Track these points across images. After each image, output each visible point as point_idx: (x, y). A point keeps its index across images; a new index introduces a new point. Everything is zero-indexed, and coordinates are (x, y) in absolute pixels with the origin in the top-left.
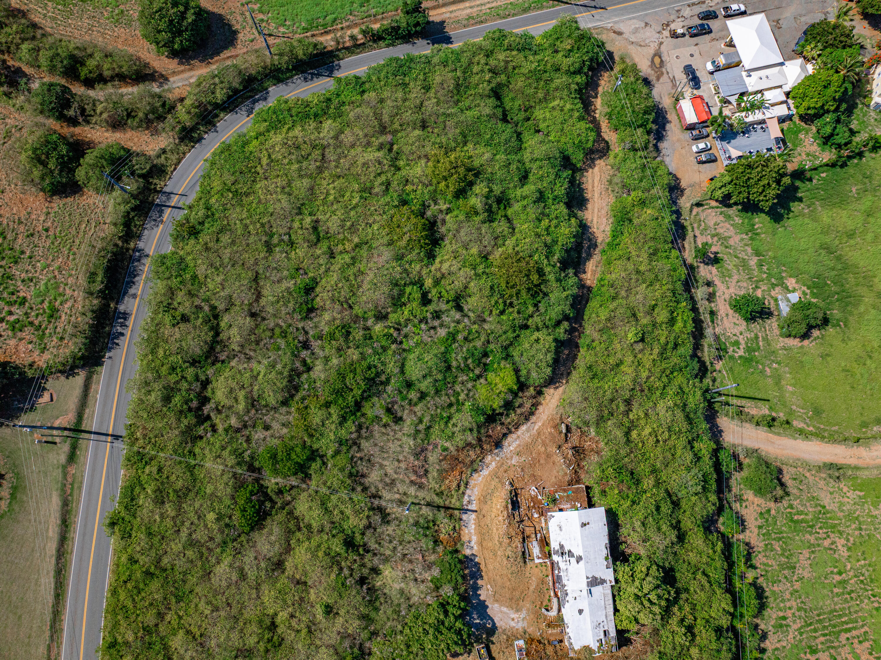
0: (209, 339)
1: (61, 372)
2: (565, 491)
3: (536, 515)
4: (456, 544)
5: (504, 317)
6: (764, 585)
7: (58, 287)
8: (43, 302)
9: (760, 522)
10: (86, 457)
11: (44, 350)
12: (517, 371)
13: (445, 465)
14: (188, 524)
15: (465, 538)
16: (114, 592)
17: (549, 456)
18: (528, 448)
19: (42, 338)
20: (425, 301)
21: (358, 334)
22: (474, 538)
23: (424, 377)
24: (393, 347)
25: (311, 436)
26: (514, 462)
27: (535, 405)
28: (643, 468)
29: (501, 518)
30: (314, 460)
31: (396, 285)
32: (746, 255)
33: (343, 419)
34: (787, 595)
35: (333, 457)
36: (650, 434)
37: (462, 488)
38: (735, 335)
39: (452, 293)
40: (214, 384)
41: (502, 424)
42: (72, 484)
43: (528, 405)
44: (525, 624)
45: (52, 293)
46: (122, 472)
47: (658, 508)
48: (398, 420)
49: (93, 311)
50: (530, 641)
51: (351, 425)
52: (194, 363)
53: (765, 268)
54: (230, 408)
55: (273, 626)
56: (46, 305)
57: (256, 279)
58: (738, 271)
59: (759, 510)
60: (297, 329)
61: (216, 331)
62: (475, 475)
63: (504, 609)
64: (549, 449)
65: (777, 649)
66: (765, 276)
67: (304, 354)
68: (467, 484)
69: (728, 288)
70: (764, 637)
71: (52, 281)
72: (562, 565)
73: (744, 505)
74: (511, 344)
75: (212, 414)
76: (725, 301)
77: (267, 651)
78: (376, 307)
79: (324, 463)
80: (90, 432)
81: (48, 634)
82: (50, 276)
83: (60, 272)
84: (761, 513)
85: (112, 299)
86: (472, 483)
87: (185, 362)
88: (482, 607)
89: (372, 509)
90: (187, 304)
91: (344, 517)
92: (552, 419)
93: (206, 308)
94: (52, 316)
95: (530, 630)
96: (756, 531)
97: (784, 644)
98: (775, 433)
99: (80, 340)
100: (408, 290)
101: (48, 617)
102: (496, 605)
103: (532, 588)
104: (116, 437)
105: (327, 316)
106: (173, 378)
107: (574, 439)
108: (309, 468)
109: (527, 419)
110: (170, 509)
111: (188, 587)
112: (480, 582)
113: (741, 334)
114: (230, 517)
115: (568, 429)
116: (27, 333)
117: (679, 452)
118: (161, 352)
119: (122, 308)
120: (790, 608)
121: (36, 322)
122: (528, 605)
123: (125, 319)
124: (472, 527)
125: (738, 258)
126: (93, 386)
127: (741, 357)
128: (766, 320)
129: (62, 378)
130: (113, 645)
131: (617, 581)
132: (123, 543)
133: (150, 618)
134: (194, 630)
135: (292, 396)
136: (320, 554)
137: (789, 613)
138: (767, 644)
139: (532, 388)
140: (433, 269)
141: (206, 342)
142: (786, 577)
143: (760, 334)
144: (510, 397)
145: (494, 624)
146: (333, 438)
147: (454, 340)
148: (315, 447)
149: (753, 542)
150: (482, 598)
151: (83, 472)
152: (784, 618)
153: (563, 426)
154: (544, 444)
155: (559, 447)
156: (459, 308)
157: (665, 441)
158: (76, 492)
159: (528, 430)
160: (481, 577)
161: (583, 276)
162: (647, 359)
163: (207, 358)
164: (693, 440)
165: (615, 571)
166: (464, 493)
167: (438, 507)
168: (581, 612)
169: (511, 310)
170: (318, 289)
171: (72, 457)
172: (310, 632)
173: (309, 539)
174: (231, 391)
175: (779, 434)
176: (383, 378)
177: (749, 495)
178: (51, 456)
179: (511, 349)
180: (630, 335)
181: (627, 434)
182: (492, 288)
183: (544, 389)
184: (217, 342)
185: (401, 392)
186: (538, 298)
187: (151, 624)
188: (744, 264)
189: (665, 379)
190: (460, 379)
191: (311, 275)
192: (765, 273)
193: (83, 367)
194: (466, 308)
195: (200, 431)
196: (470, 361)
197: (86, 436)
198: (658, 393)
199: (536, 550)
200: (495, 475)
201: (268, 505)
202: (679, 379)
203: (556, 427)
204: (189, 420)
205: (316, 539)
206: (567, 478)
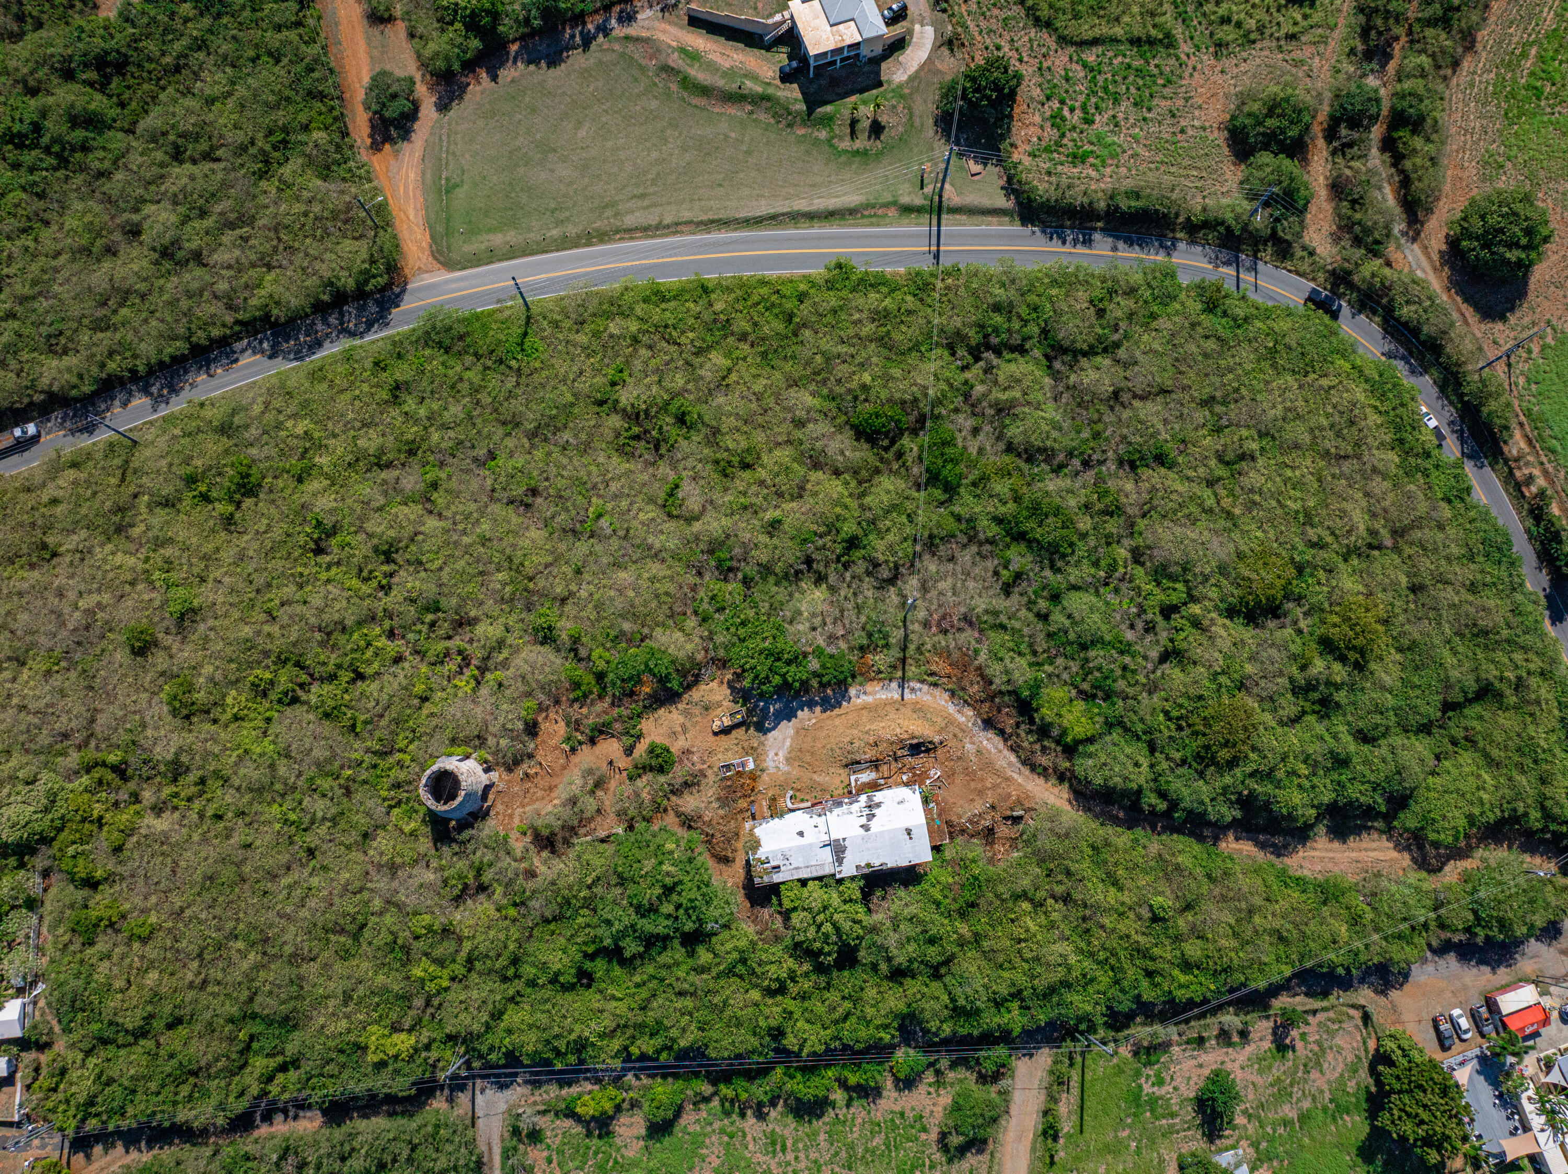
0: (1078, 346)
1: (1010, 179)
2: (940, 815)
3: (905, 778)
4: (862, 674)
5: (1161, 717)
6: (826, 1119)
7: (1112, 157)
8: (1092, 143)
9: (910, 1115)
10: (909, 225)
11: (1033, 155)
12: (1090, 740)
13: (956, 655)
14: (852, 350)
15: (869, 687)
16: (763, 282)
17: (981, 793)
18: (988, 765)
19: (1047, 150)
20: (1168, 611)
21: (1112, 526)
22: (869, 699)
23: (1069, 616)
24: (1102, 574)
25: (974, 484)
26: (968, 746)
27: (1043, 772)
28: (981, 922)
29: (898, 731)
30: (945, 491)
31: (1185, 570)
32: (1299, 1100)
33: (999, 520)
34: (813, 1155)
35: (952, 513)
36: (1027, 931)
37: (930, 679)
38: (1172, 1078)
39: (1184, 645)
40: (1021, 360)
41: (1018, 725)
42: (875, 215)
43: (1044, 760)
44: (772, 770)
45: (1105, 152)
46: (902, 270)
47: (932, 941)
48: (1007, 590)
49: (1091, 203)
50: (753, 776)
51: (994, 530)
52: (1045, 332)
53: (1281, 1130)
54: (996, 382)
55: (746, 466)
56: (1088, 148)
57: (1164, 392)
58: (1272, 1085)
59: (926, 1113)
60: (1104, 452)
61: (1090, 353)
62: (946, 696)
63: (788, 743)
64: (989, 793)
65: (744, 1135)
66: (1269, 1130)
67: (1076, 463)
68: (935, 685)
69: (1242, 1068)
70: (761, 1116)
71: (1119, 150)
72: (855, 807)
73: (932, 1090)
74: (1126, 730)
75: (982, 363)
76: (1222, 1063)
77: (717, 462)
78: (1149, 547)
79: (942, 503)
80: (939, 225)
81: (704, 218)
82: (1125, 146)
83: (1132, 156)
84: (921, 1117)
85: (1107, 223)
86: (937, 692)
87: (1046, 321)
88: (790, 715)
89: (896, 567)
90: (1119, 314)
91: (881, 535)
92: (1028, 797)
93: (1116, 337)
94: (1075, 157)
95: (765, 777)
96: (897, 1108)
97: (751, 1147)
98: (1034, 1142)
99: (1054, 195)
100: (1180, 586)
101: (722, 215)
102: (791, 732)
103: (815, 777)
104: (937, 256)
105: (1129, 486)
106: (1023, 311)
107: (1004, 830)
108: (934, 486)
109: (1024, 762)
110: (868, 329)
111: (780, 363)
112: (818, 709)
113: (1175, 1089)
114: (866, 400)
115: (1017, 820)
116: (1051, 133)
117: (1005, 974)
118: (1054, 292)
119: (1097, 236)
120: (796, 1158)
121: (1065, 141)
122: (796, 772)
123: (1084, 242)
124: (883, 696)
125: (1292, 1085)
126: (995, 220)
127: (1140, 1087)
128: (1200, 1132)
129: (1002, 182)
130: (705, 290)
131: (840, 882)
132: (822, 282)
133: (740, 324)
134: (733, 377)
135: (1019, 455)
136: (838, 510)
137: (790, 1156)
138: (751, 1120)
139: (1068, 764)
140: (1214, 615)
141: (1074, 342)
142: (837, 1154)
143: (1177, 1120)
144: (1055, 732)
145: (769, 730)
146: (977, 510)
147: (1122, 653)
148: (962, 490)
149: (883, 1103)
150: (799, 713)
151: (891, 225)
152: (784, 1149)
153: (1021, 813)
154: (995, 787)
155: (993, 807)
156: (1165, 657)
157: (1019, 952)
158: (865, 221)
159: (1010, 764)
160: (824, 711)
161: (1231, 837)
162: (1129, 925)
163: (1052, 347)
164: (1023, 1000)
165: (853, 878)
166: (922, 682)
167: (904, 649)
168: (801, 834)
169: (1173, 727)
170: (1163, 471)
171: (907, 210)
172: (745, 508)
173: (850, 495)
174: (1018, 381)
175: (1033, 1149)
176: (1060, 564)
177: (946, 1099)
178: (907, 185)
179: (1120, 731)
180: (1160, 899)
181: (1024, 896)
182: (1200, 698)
183: (1067, 785)
184: (1075, 356)
185: (1044, 589)
186: (1194, 765)
187: (735, 328)
188: (1282, 1093)
189: (1102, 955)
190: (1071, 663)
191: (1180, 459)
192: (1274, 1131)
193: (1019, 203)
194: (1166, 666)
195: (960, 352)
196: (1097, 674)
197: (934, 221)
198: (1083, 945)
199: (866, 777)
200: (950, 722)
201: (885, 443)
202: (1104, 978)
203: (1019, 802)
204: (974, 337)
205: (853, 504)
206: (954, 819)
